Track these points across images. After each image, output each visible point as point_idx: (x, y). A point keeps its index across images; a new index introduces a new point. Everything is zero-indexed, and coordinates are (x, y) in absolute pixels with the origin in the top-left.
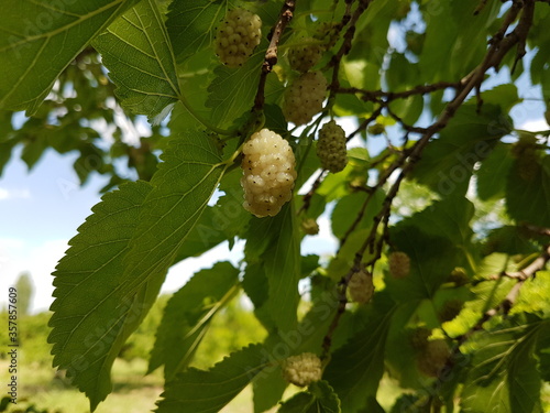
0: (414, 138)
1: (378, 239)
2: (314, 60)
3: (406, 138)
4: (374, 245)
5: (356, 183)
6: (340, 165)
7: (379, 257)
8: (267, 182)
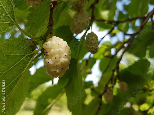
0: (127, 38)
1: (114, 77)
2: (82, 6)
3: (124, 38)
4: (112, 80)
5: (107, 54)
6: (95, 51)
7: (115, 84)
8: (55, 62)
